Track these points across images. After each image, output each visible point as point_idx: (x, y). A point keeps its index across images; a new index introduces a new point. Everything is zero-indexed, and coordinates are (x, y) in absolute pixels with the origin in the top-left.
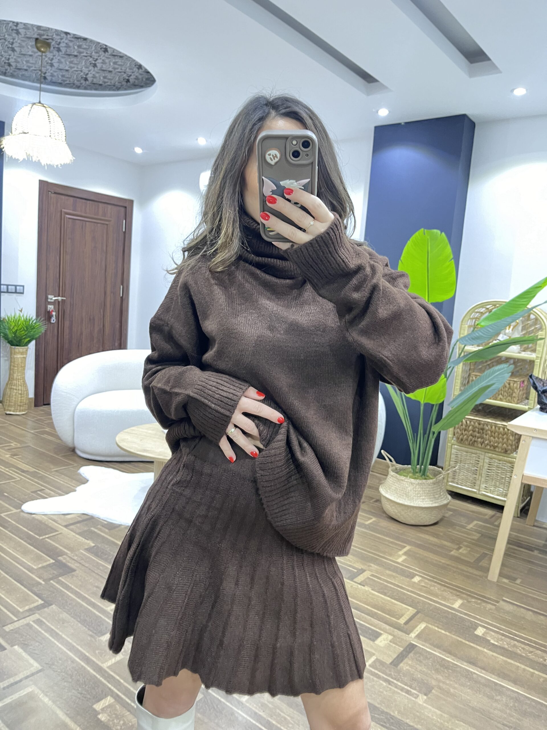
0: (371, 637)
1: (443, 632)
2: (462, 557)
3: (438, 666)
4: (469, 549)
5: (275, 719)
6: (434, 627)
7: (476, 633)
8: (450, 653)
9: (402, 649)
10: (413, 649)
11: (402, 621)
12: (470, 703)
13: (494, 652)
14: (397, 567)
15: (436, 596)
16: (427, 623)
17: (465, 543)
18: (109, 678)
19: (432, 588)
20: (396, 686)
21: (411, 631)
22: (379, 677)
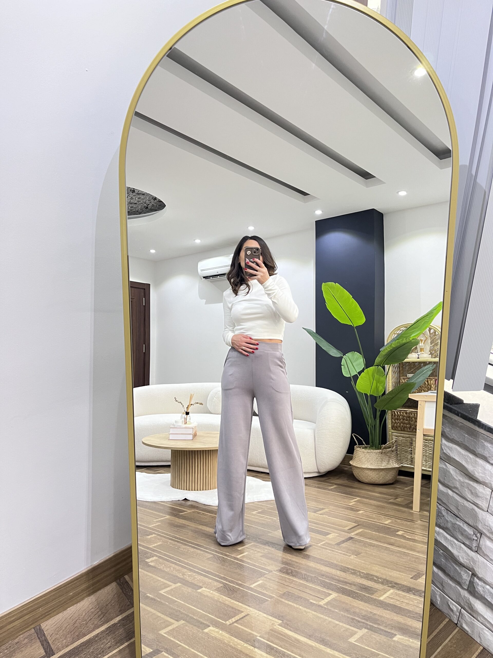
0: (324, 534)
1: (374, 533)
2: (397, 503)
3: (367, 545)
4: (403, 499)
5: (257, 563)
6: (368, 531)
7: (397, 533)
8: (377, 541)
9: (344, 539)
10: (352, 539)
11: (346, 529)
12: (385, 558)
13: (407, 541)
14: (348, 507)
15: (374, 519)
16: (363, 529)
17: (400, 496)
18: (154, 551)
19: (371, 516)
20: (337, 552)
21: (352, 532)
22: (326, 549)
